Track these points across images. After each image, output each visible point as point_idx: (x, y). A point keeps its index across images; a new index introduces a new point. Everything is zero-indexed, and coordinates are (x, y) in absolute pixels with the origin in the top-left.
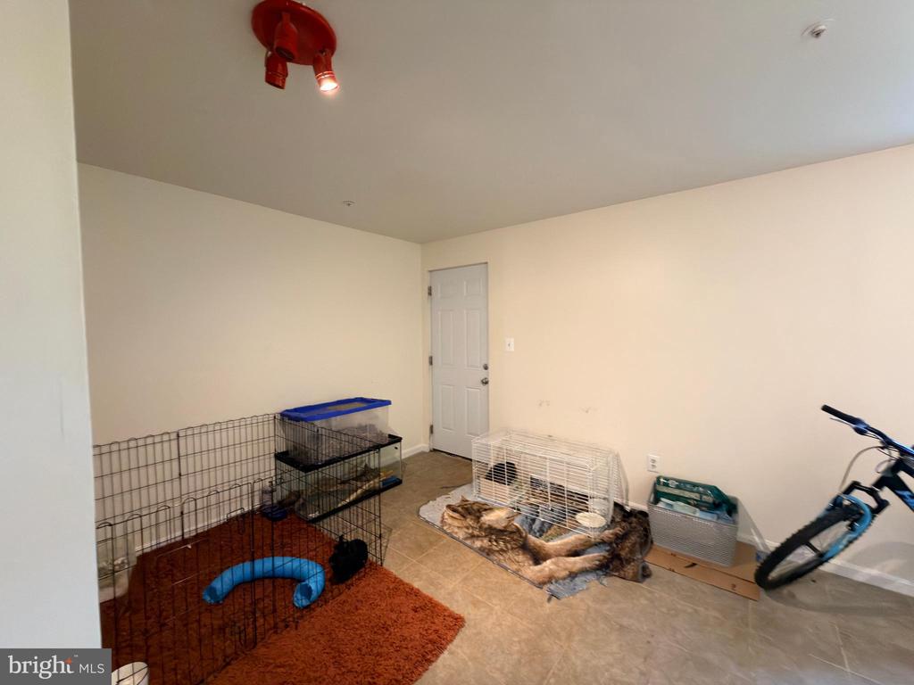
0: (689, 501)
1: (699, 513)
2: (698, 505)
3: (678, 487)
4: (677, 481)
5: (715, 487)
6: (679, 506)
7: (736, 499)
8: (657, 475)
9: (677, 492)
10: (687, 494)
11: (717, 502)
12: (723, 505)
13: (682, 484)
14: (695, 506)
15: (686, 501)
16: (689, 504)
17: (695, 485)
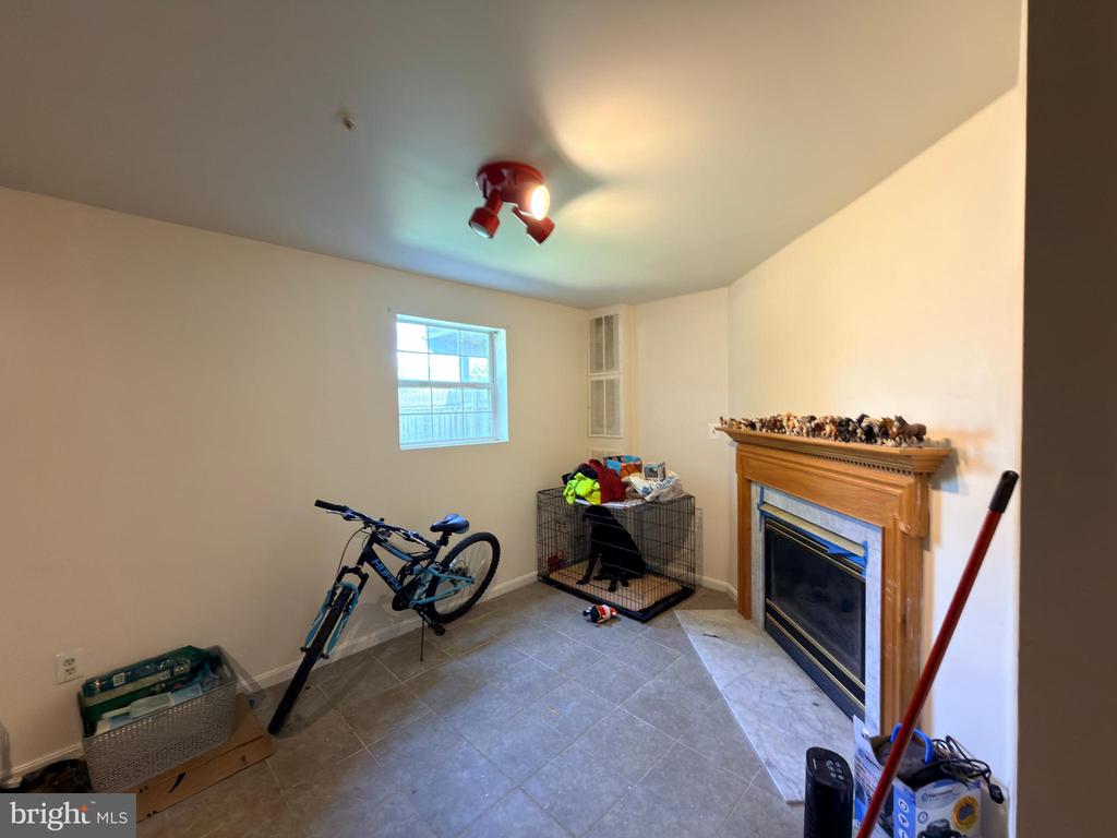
0: (152, 689)
1: (173, 699)
2: (170, 687)
3: (129, 680)
4: (124, 670)
5: (189, 647)
6: (140, 708)
7: (217, 649)
8: (82, 681)
9: (130, 688)
10: (147, 681)
11: (195, 665)
12: (204, 664)
13: (133, 672)
14: (164, 691)
15: (148, 692)
16: (153, 694)
17: (158, 660)
